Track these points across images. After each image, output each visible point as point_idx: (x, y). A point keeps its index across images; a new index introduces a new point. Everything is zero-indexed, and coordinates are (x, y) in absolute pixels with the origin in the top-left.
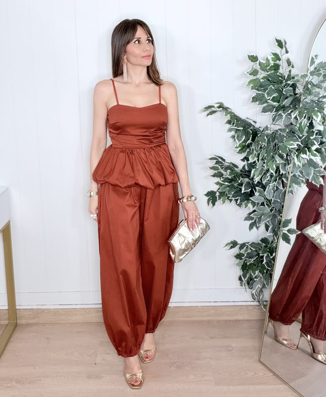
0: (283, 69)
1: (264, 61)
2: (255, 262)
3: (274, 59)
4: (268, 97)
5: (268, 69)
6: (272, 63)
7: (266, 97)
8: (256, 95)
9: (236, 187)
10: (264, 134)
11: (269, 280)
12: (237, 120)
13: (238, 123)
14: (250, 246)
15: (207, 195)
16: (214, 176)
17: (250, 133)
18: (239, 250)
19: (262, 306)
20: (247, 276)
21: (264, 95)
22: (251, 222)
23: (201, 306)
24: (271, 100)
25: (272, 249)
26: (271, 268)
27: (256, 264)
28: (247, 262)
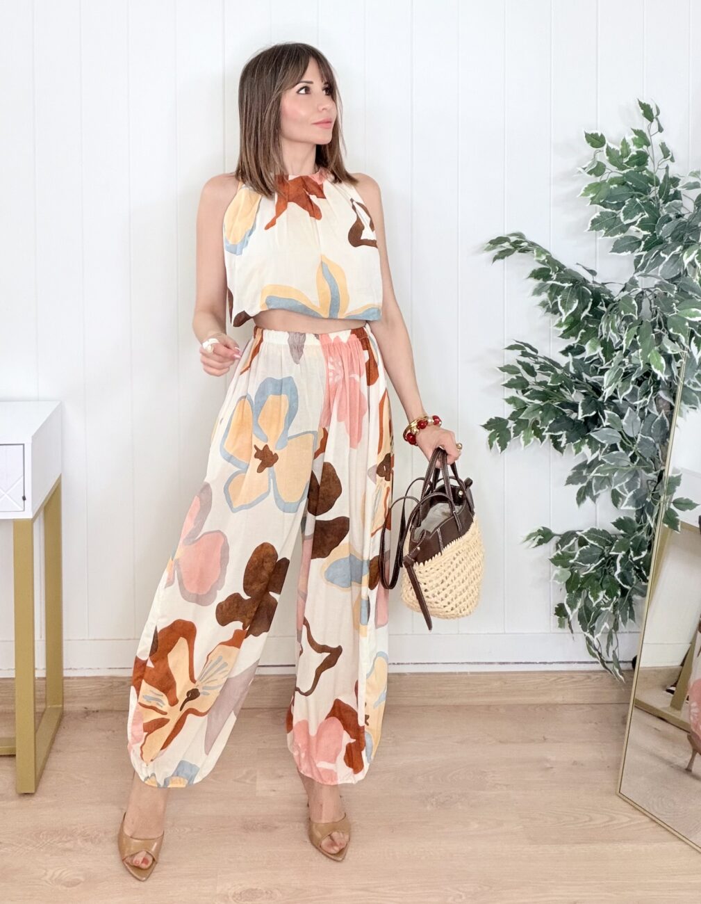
0: (653, 162)
1: (618, 146)
2: (597, 571)
3: (637, 142)
4: (625, 219)
5: (626, 163)
6: (634, 150)
7: (622, 220)
8: (599, 215)
9: (556, 411)
10: (629, 294)
11: (628, 612)
12: (559, 268)
13: (562, 274)
14: (586, 538)
15: (488, 426)
16: (509, 385)
17: (588, 294)
18: (560, 546)
19: (617, 671)
20: (580, 604)
21: (616, 215)
22: (580, 486)
23: (472, 673)
24: (639, 226)
25: (641, 542)
26: (631, 586)
27: (599, 575)
28: (581, 572)
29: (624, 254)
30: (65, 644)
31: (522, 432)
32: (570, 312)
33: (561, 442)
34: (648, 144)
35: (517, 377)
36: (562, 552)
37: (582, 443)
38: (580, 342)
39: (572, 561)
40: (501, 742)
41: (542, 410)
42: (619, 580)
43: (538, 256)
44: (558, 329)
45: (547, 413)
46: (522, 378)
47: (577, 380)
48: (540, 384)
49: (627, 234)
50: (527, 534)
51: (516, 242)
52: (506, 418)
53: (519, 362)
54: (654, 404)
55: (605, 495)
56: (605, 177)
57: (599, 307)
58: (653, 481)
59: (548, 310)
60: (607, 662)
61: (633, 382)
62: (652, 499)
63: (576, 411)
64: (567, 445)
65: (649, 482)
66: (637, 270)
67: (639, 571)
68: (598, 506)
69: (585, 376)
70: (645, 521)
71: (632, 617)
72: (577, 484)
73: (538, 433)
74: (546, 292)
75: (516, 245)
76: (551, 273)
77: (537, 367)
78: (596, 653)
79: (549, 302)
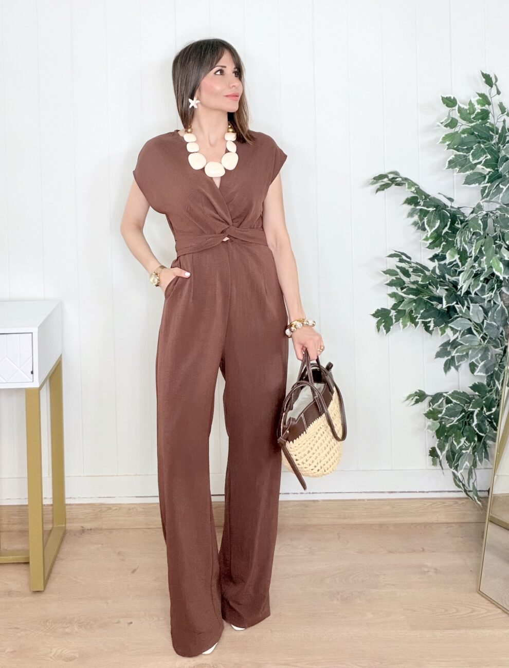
0: (494, 117)
2: (459, 423)
3: (481, 102)
4: (473, 160)
5: (474, 118)
6: (478, 108)
7: (471, 160)
8: (454, 157)
9: (426, 303)
10: (477, 216)
11: (483, 454)
12: (425, 196)
13: (427, 201)
14: (450, 398)
15: (376, 315)
16: (390, 284)
17: (447, 216)
18: (431, 404)
19: (476, 498)
20: (447, 447)
21: (467, 157)
22: (446, 359)
23: (368, 500)
24: (483, 165)
25: (492, 401)
26: (485, 434)
27: (461, 426)
28: (447, 423)
29: (473, 185)
30: (66, 479)
31: (401, 319)
32: (434, 229)
33: (430, 326)
34: (489, 104)
35: (396, 278)
36: (433, 409)
37: (446, 326)
38: (442, 251)
39: (440, 416)
40: (391, 552)
41: (416, 303)
42: (476, 429)
43: (409, 188)
44: (425, 242)
45: (419, 304)
46: (400, 279)
47: (441, 279)
48: (414, 283)
49: (475, 171)
50: (407, 395)
51: (393, 178)
52: (389, 308)
53: (398, 267)
54: (499, 297)
55: (465, 365)
56: (457, 129)
57: (456, 225)
58: (500, 354)
59: (419, 228)
60: (470, 491)
61: (481, 281)
62: (499, 369)
63: (441, 302)
64: (435, 328)
65: (497, 355)
66: (483, 198)
67: (491, 423)
68: (460, 373)
69: (447, 276)
70: (494, 386)
71: (487, 457)
72: (443, 357)
73: (413, 320)
74: (417, 214)
75: (393, 180)
76: (419, 201)
77: (411, 270)
78: (461, 484)
79: (419, 222)
